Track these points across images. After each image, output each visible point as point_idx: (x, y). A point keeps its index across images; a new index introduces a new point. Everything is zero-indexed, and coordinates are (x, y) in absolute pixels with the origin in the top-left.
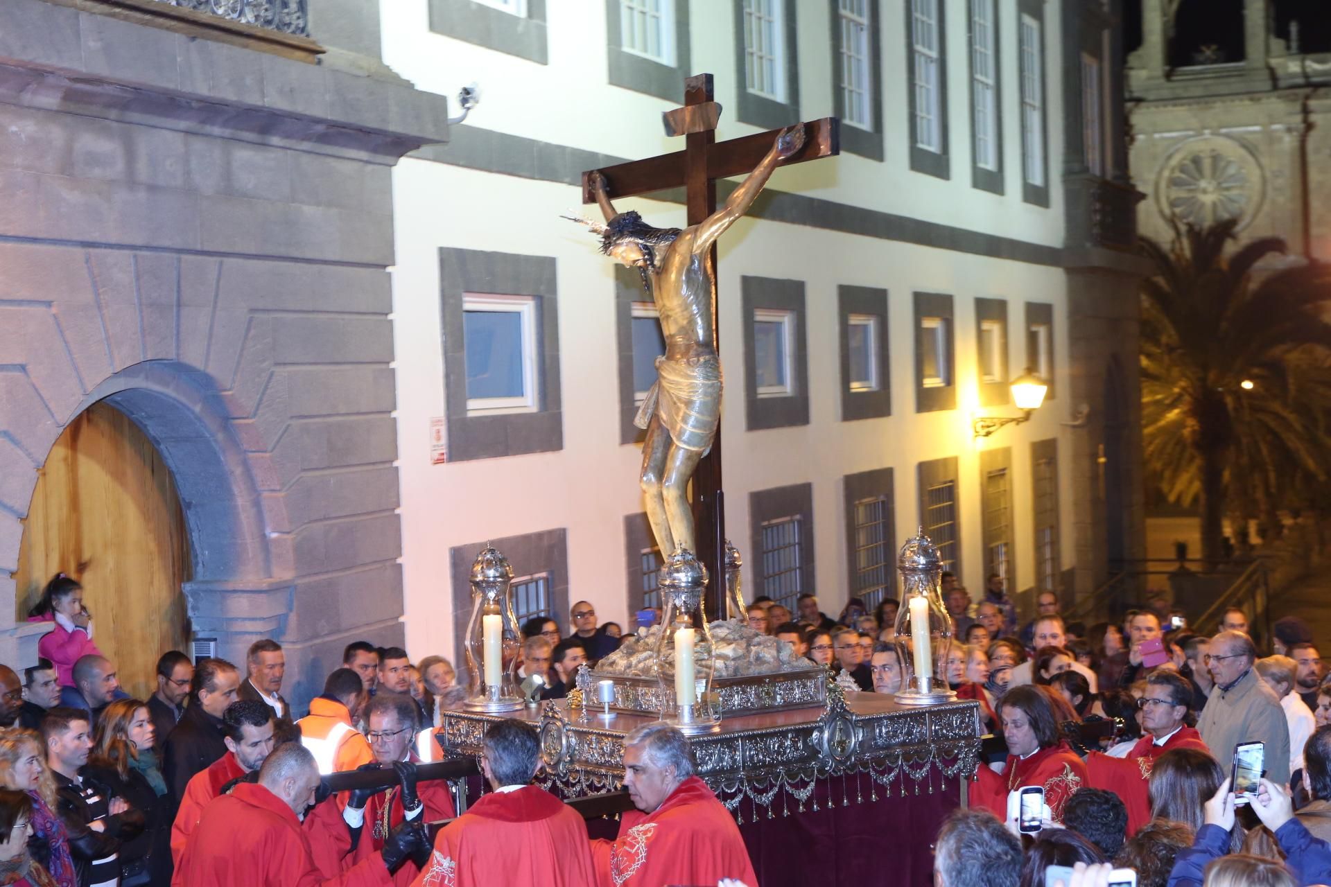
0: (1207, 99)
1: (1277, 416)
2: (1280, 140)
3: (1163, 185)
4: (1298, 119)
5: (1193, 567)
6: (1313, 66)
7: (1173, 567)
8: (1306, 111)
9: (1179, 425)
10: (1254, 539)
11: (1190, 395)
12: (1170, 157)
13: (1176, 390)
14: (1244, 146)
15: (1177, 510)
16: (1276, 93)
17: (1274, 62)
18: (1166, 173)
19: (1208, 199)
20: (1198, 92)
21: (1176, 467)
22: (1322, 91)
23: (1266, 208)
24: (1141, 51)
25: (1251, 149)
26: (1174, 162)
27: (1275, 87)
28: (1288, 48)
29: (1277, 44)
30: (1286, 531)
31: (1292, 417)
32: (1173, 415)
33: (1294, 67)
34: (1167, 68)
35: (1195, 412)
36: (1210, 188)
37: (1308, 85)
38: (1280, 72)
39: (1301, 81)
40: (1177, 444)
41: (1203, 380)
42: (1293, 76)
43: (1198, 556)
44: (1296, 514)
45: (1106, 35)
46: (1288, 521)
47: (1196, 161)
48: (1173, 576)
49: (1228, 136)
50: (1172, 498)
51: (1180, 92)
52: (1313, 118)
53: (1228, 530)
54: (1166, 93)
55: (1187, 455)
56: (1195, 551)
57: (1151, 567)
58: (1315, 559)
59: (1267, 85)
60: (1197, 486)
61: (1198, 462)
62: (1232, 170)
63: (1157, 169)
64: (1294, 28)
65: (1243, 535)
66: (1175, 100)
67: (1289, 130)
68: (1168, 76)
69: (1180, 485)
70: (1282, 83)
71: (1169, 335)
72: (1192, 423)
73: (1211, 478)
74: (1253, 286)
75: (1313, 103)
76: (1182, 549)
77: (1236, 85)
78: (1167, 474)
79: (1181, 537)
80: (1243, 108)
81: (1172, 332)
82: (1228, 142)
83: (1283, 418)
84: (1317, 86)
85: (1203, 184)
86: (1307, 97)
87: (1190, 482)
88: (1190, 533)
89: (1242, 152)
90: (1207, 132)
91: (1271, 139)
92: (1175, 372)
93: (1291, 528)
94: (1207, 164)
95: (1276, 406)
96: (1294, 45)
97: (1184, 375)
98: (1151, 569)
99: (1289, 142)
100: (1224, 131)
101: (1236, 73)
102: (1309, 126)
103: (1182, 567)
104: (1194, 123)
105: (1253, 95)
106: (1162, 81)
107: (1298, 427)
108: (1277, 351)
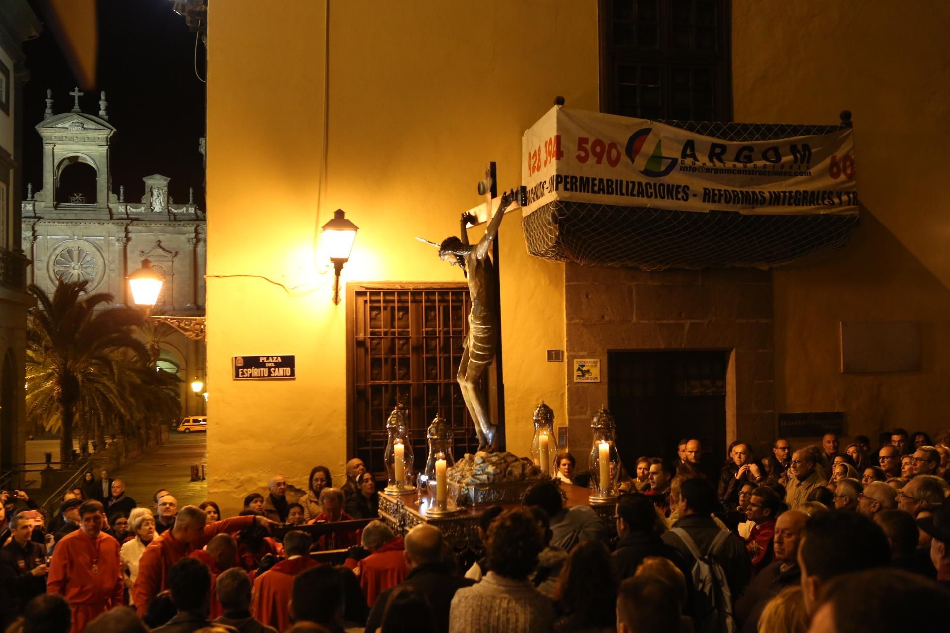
0: (76, 221)
1: (104, 385)
2: (114, 245)
3: (51, 263)
4: (123, 235)
5: (56, 467)
6: (131, 209)
7: (43, 467)
8: (127, 232)
9: (52, 389)
10: (91, 450)
11: (57, 373)
12: (55, 249)
13: (50, 371)
14: (95, 247)
15: (50, 436)
16: (112, 221)
17: (111, 205)
18: (53, 257)
19: (75, 272)
20: (73, 217)
21: (49, 412)
22: (135, 222)
23: (105, 278)
24: (41, 192)
25: (98, 249)
26: (58, 252)
27: (111, 218)
28: (119, 199)
29: (113, 197)
30: (107, 446)
31: (112, 386)
32: (49, 384)
33: (121, 209)
34: (55, 203)
35: (58, 383)
36: (77, 267)
37: (128, 218)
38: (114, 211)
39: (125, 216)
40: (50, 399)
41: (65, 365)
42: (121, 213)
43: (59, 461)
44: (113, 437)
45: (12, 171)
46: (109, 441)
47: (70, 252)
48: (43, 472)
49: (85, 240)
50: (47, 429)
51: (62, 216)
52: (130, 235)
53: (76, 447)
54: (54, 216)
55: (55, 405)
56: (57, 457)
57: (28, 467)
58: (123, 460)
59: (108, 217)
60: (60, 423)
61: (61, 409)
62: (88, 258)
63: (49, 255)
64: (122, 189)
65: (84, 448)
66: (59, 220)
67: (118, 240)
68: (56, 207)
69: (52, 423)
70: (115, 217)
71: (47, 339)
72: (58, 388)
73: (67, 418)
74: (93, 317)
75: (130, 228)
76: (49, 457)
77: (91, 215)
78: (45, 416)
79: (49, 451)
80: (95, 227)
81: (48, 338)
82: (87, 244)
83: (108, 387)
84: (133, 220)
85: (73, 264)
86: (128, 225)
87: (58, 420)
88: (55, 448)
89: (94, 249)
90: (76, 237)
91: (109, 244)
92: (49, 360)
93: (110, 444)
94: (75, 254)
95: (105, 380)
96: (122, 198)
97: (54, 362)
98: (27, 469)
99: (118, 246)
100: (84, 238)
101: (92, 209)
102: (128, 240)
103: (49, 467)
104: (69, 232)
105: (100, 221)
106: (53, 209)
107: (115, 391)
108: (107, 350)
